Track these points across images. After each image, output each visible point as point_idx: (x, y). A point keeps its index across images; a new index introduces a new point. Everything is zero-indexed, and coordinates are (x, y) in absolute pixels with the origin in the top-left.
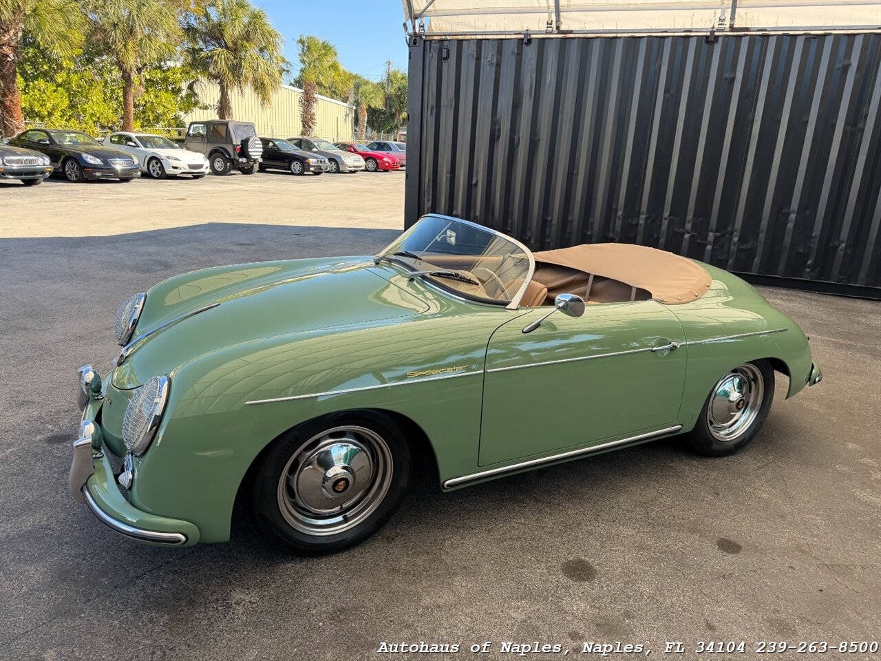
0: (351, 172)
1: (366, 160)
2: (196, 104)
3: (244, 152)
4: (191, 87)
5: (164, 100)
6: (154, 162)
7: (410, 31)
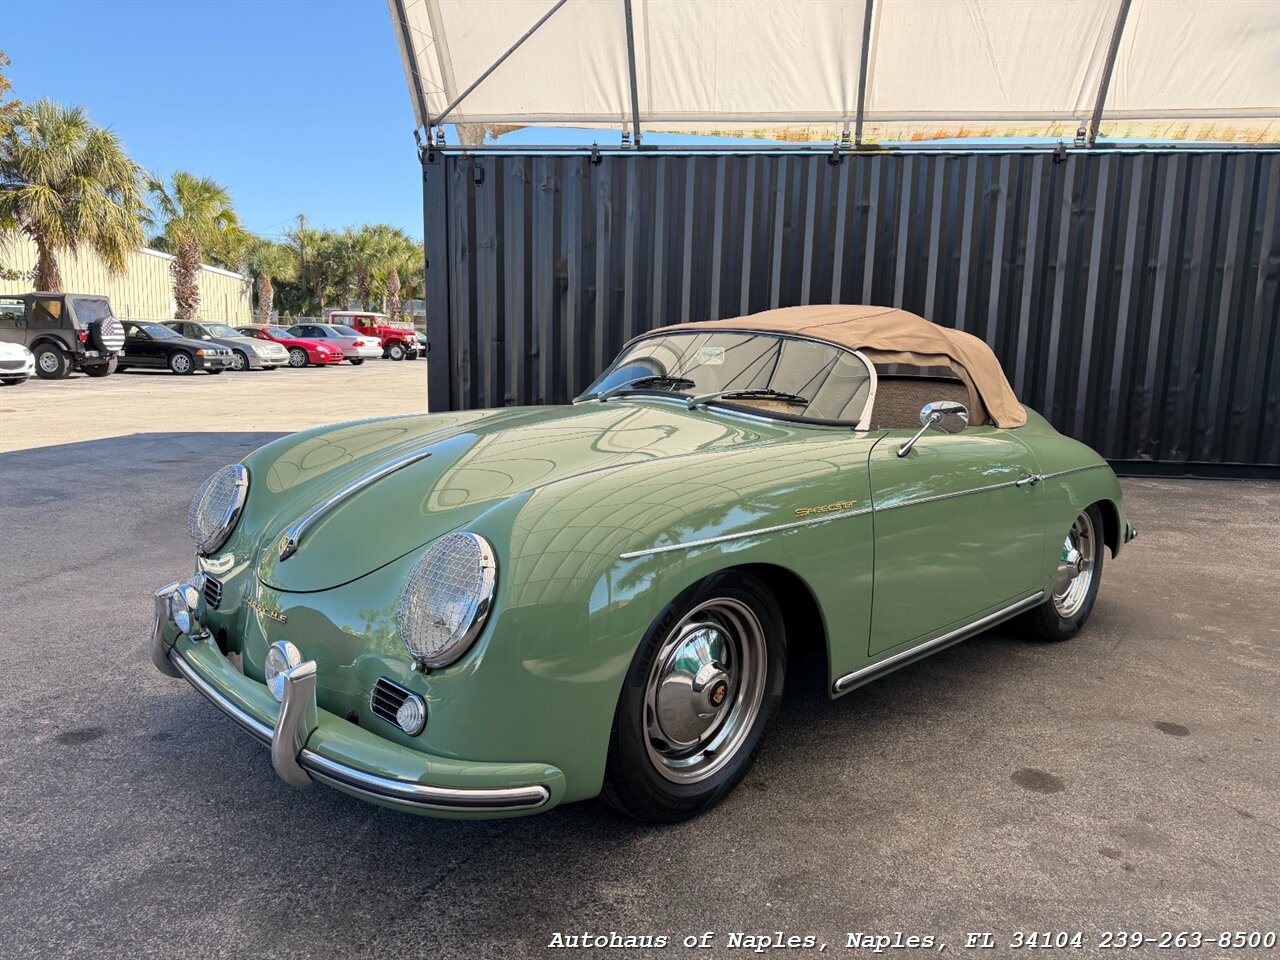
0: (267, 368)
1: (289, 350)
3: (93, 339)
7: (424, 142)
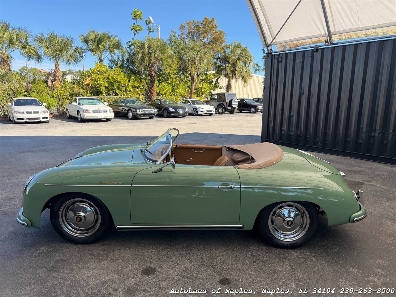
2: (218, 86)
3: (230, 104)
4: (217, 80)
5: (205, 86)
6: (195, 110)
7: (266, 51)
